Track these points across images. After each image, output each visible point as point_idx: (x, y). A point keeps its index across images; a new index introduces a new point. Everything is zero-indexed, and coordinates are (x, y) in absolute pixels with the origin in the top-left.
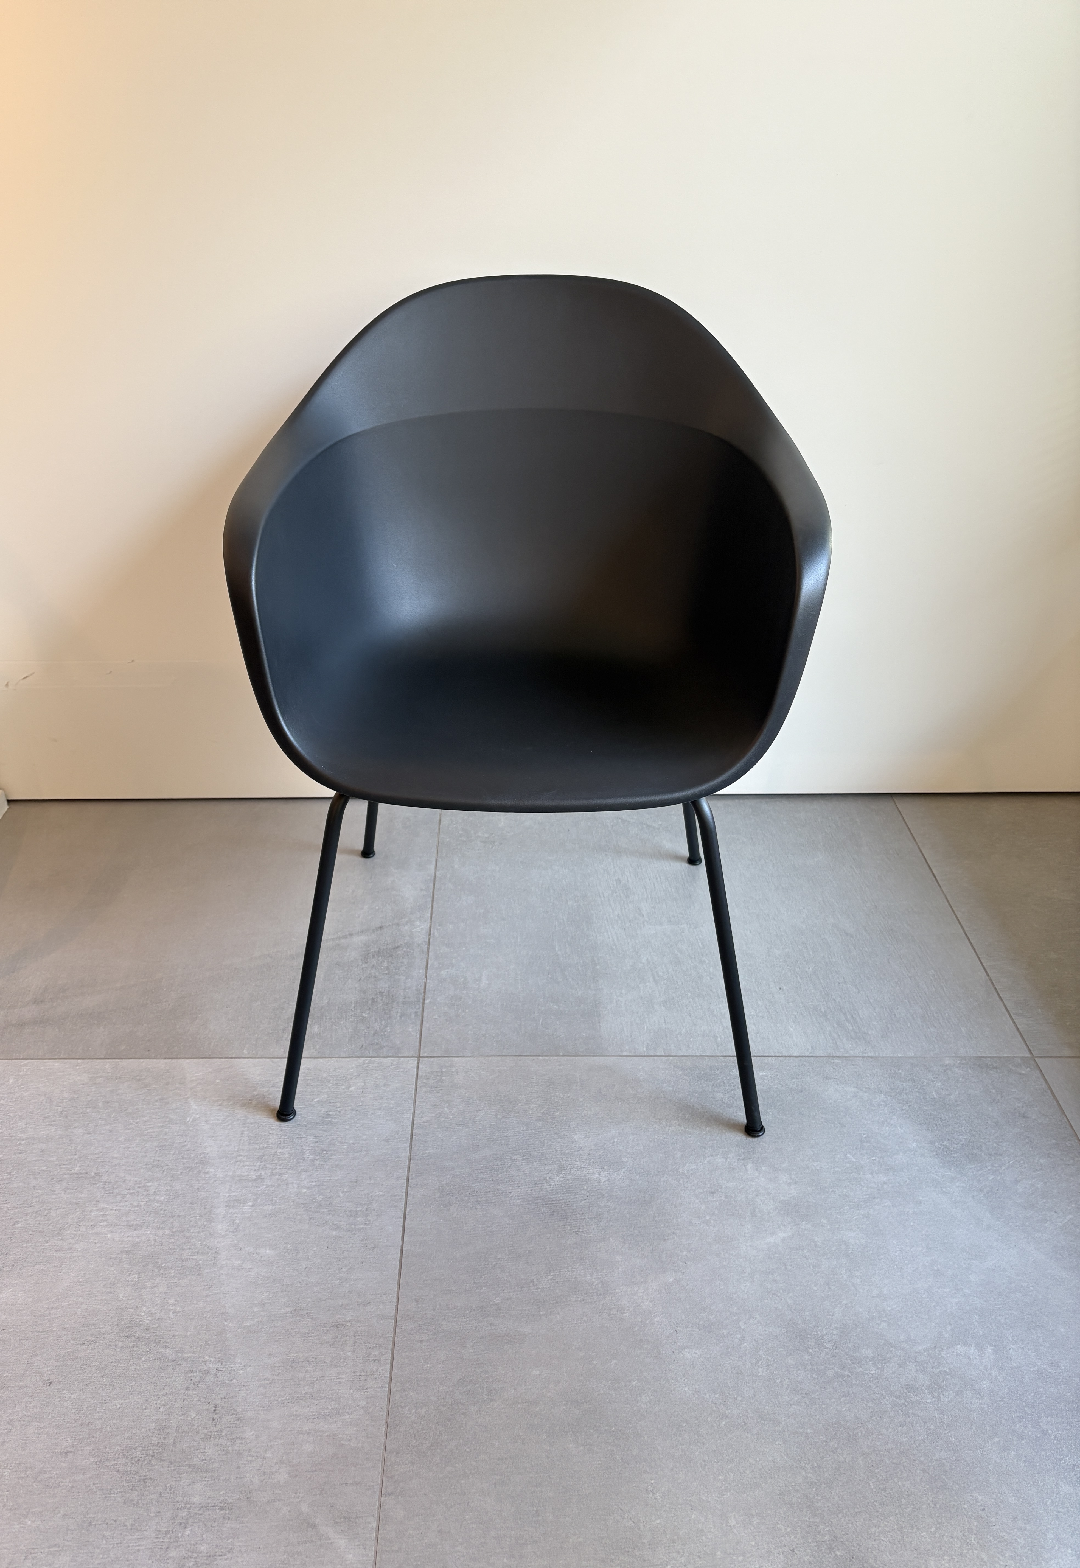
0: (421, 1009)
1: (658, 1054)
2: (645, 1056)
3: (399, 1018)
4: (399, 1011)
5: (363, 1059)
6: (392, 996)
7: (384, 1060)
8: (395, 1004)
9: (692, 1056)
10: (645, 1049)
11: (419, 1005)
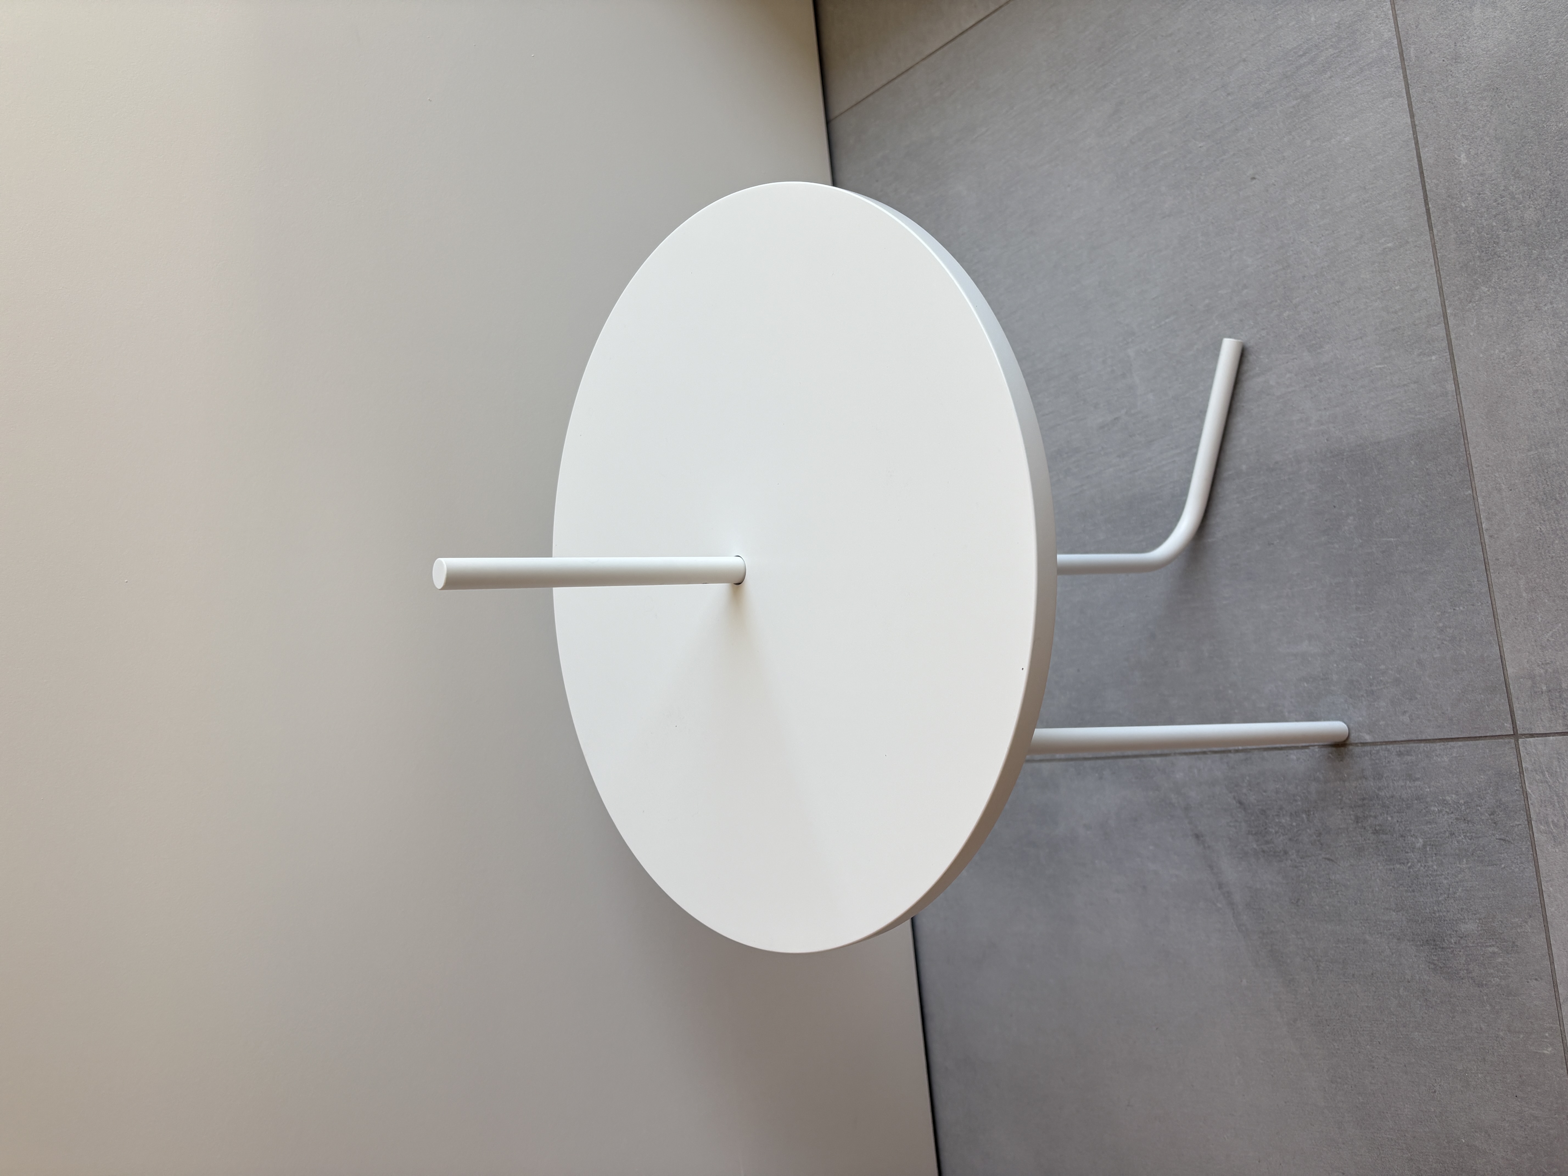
0: (1390, 747)
1: (1443, 333)
2: (1452, 354)
3: (1418, 783)
4: (1401, 783)
5: (1535, 835)
6: (1364, 799)
7: (1534, 798)
8: (1382, 794)
9: (1439, 278)
10: (1434, 358)
11: (1378, 752)
